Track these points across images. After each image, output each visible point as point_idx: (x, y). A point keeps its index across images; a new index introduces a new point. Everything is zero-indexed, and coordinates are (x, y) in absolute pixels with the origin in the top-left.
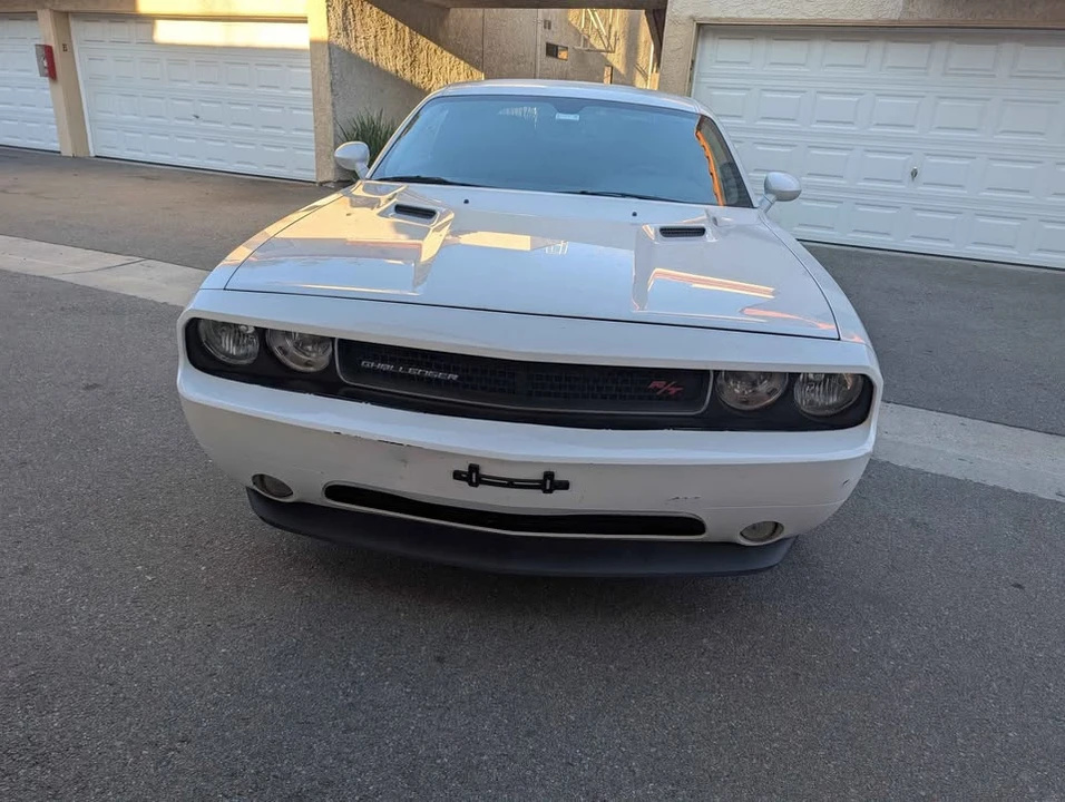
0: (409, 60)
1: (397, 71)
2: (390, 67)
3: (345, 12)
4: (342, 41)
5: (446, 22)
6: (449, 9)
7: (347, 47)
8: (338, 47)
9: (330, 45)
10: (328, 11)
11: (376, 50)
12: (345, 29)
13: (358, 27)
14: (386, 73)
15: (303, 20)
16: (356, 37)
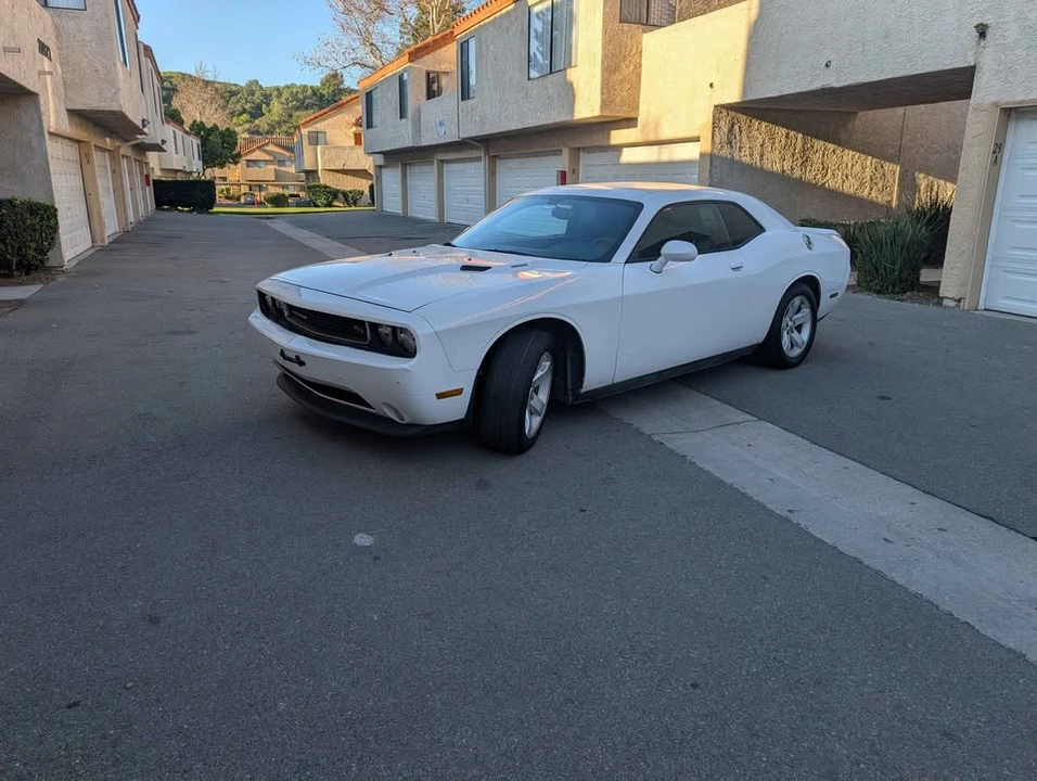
0: (800, 161)
1: (784, 171)
2: (777, 168)
3: (731, 130)
4: (725, 152)
5: (850, 126)
6: (856, 113)
7: (729, 157)
8: (721, 158)
9: (712, 156)
10: (714, 131)
11: (762, 156)
12: (730, 143)
13: (744, 139)
14: (772, 174)
15: (697, 139)
16: (740, 148)
